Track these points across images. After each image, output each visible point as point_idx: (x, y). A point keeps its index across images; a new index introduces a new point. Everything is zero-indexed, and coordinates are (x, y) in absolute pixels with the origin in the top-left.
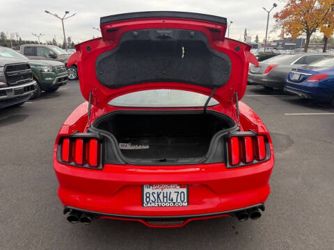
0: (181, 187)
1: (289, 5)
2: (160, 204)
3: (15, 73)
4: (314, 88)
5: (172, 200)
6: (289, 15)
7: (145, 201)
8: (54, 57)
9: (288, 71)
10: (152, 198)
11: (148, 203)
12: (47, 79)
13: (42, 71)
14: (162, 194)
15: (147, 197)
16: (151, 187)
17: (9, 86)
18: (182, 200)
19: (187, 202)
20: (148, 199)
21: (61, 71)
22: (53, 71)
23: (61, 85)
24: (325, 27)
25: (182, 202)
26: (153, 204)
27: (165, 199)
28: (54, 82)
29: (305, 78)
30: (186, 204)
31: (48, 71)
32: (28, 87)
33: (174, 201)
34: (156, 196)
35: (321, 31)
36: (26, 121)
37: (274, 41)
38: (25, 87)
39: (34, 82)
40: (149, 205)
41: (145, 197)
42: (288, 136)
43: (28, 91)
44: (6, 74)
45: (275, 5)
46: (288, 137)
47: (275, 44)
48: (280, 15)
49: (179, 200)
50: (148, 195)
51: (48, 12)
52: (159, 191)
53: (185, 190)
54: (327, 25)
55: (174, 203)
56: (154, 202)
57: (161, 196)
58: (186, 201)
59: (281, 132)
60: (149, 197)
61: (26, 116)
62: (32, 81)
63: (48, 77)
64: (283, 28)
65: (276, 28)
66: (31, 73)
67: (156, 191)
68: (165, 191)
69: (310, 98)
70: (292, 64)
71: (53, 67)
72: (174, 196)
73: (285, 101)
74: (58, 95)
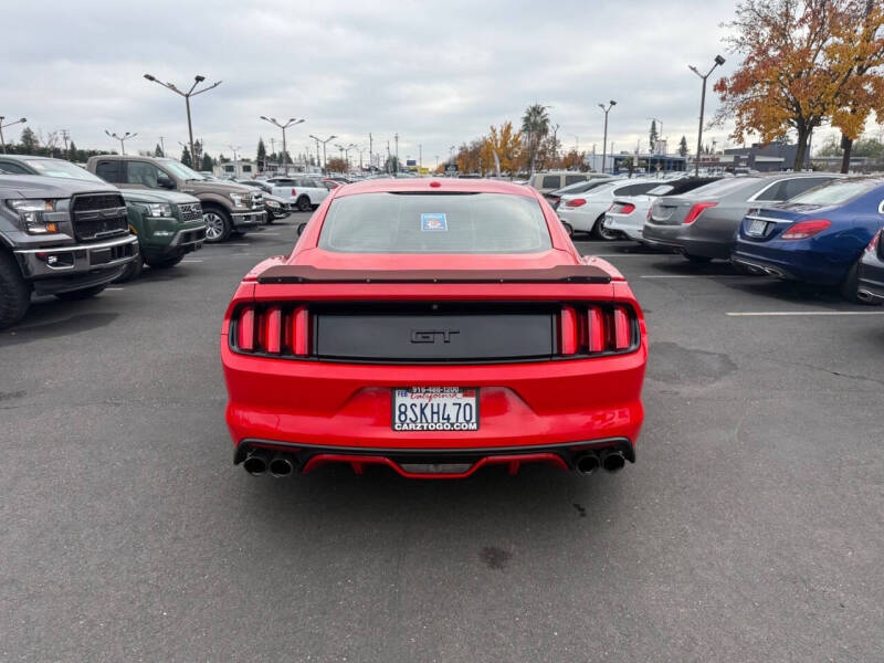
0: (465, 395)
1: (751, 59)
2: (425, 425)
3: (94, 213)
4: (797, 253)
5: (448, 419)
6: (754, 83)
7: (397, 420)
8: (169, 184)
9: (739, 216)
10: (410, 414)
11: (402, 422)
12: (158, 234)
13: (146, 214)
14: (429, 407)
15: (401, 413)
16: (409, 395)
17: (79, 242)
18: (468, 418)
19: (478, 422)
20: (403, 418)
21: (192, 216)
22: (172, 216)
23: (190, 249)
24: (845, 113)
25: (468, 422)
26: (412, 426)
27: (435, 416)
28: (174, 243)
29: (777, 231)
30: (475, 426)
31: (162, 215)
32: (119, 247)
33: (453, 420)
34: (418, 410)
35: (833, 125)
36: (113, 325)
37: (728, 152)
38: (113, 248)
39: (132, 239)
40: (405, 427)
41: (397, 413)
42: (725, 356)
43: (120, 256)
44: (73, 216)
45: (720, 61)
46: (725, 358)
47: (730, 159)
48: (730, 84)
49: (461, 419)
50: (403, 409)
51: (151, 79)
52: (425, 401)
53: (472, 401)
54: (848, 109)
55: (452, 425)
56: (414, 422)
57: (428, 412)
58: (474, 420)
59: (711, 349)
60: (405, 413)
61: (113, 317)
62: (126, 235)
63: (161, 230)
64: (740, 115)
65: (722, 114)
66: (125, 218)
67: (418, 402)
68: (435, 401)
69: (791, 276)
70: (752, 199)
71: (172, 206)
72: (452, 411)
73: (735, 287)
74: (181, 274)
